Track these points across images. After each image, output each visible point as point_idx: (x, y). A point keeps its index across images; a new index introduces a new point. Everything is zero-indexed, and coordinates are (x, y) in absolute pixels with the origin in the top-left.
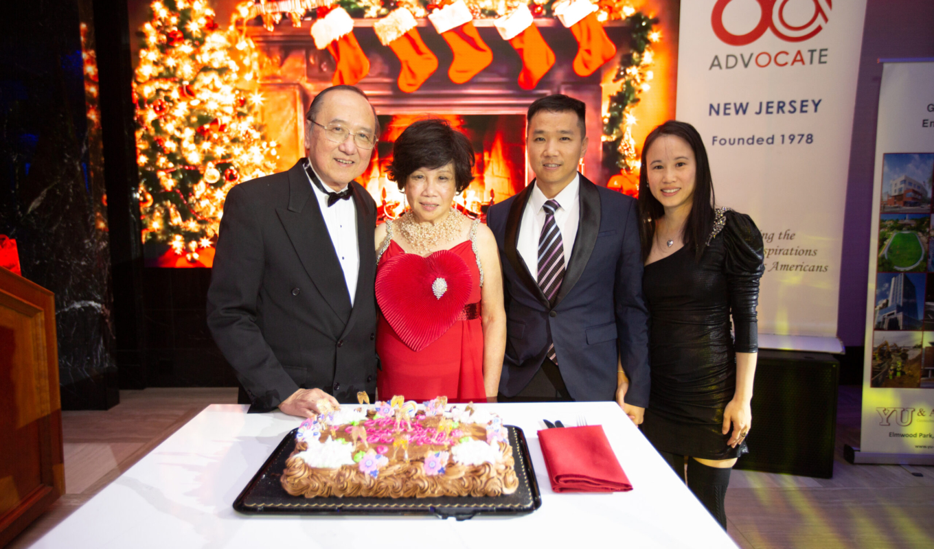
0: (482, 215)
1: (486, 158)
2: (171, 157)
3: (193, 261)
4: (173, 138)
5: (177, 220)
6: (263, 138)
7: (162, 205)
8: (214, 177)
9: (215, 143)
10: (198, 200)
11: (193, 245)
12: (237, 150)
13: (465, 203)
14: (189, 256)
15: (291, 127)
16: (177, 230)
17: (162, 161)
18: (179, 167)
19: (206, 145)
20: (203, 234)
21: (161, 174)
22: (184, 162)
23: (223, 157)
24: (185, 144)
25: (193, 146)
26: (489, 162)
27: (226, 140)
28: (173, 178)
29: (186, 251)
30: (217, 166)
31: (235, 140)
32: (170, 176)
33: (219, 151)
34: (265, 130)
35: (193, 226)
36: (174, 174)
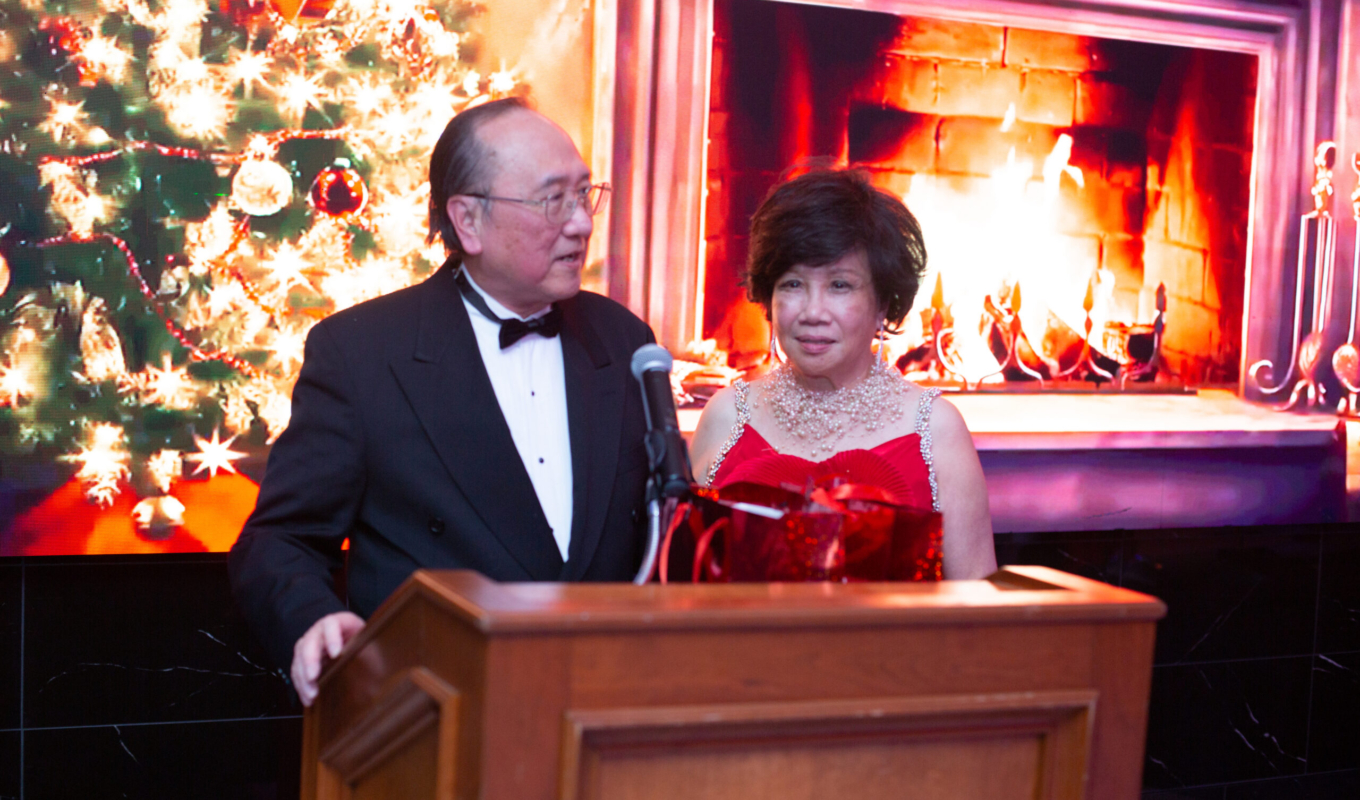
0: (1130, 367)
1: (1152, 184)
2: (104, 102)
3: (160, 529)
4: (114, 25)
5: (104, 361)
6: (469, 55)
7: (46, 300)
8: (271, 195)
9: (285, 61)
10: (201, 284)
11: (165, 466)
12: (365, 92)
13: (1089, 325)
14: (145, 511)
15: (572, 28)
16: (104, 402)
17: (64, 117)
18: (132, 146)
19: (249, 66)
20: (208, 419)
21: (55, 172)
22: (153, 125)
23: (311, 118)
24: (164, 56)
25: (197, 68)
26: (1158, 195)
27: (331, 55)
28: (102, 189)
29: (135, 488)
30: (287, 153)
31: (360, 56)
32: (92, 179)
33: (297, 94)
34: (477, 26)
35: (171, 388)
36: (108, 171)
